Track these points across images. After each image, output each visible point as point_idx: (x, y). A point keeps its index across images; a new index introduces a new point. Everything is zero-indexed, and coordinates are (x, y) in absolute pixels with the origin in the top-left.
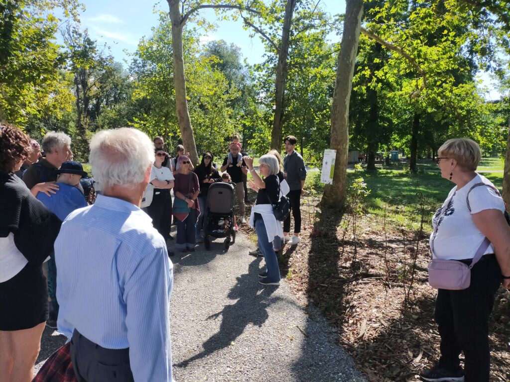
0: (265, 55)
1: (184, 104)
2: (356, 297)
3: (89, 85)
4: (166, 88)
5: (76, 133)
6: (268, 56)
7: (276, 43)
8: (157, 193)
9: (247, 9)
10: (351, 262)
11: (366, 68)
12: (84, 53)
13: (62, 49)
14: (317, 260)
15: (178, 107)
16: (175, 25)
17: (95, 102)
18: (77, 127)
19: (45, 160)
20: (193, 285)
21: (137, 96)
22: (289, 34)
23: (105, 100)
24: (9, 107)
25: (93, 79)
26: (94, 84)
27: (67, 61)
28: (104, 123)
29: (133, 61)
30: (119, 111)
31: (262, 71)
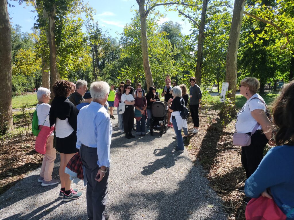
0: (191, 29)
1: (147, 60)
2: (221, 158)
3: (99, 51)
4: (138, 51)
5: (93, 78)
6: (193, 30)
7: (198, 22)
8: (127, 107)
9: (182, 4)
10: (224, 142)
11: (252, 33)
12: (95, 37)
13: (85, 35)
14: (207, 141)
15: (144, 61)
16: (142, 17)
17: (102, 60)
18: (93, 74)
19: (76, 92)
20: (141, 150)
21: (123, 57)
22: (205, 17)
23: (107, 59)
24: (61, 67)
25: (101, 48)
26: (102, 51)
27: (87, 41)
28: (107, 72)
29: (121, 38)
30: (114, 65)
31: (189, 39)
